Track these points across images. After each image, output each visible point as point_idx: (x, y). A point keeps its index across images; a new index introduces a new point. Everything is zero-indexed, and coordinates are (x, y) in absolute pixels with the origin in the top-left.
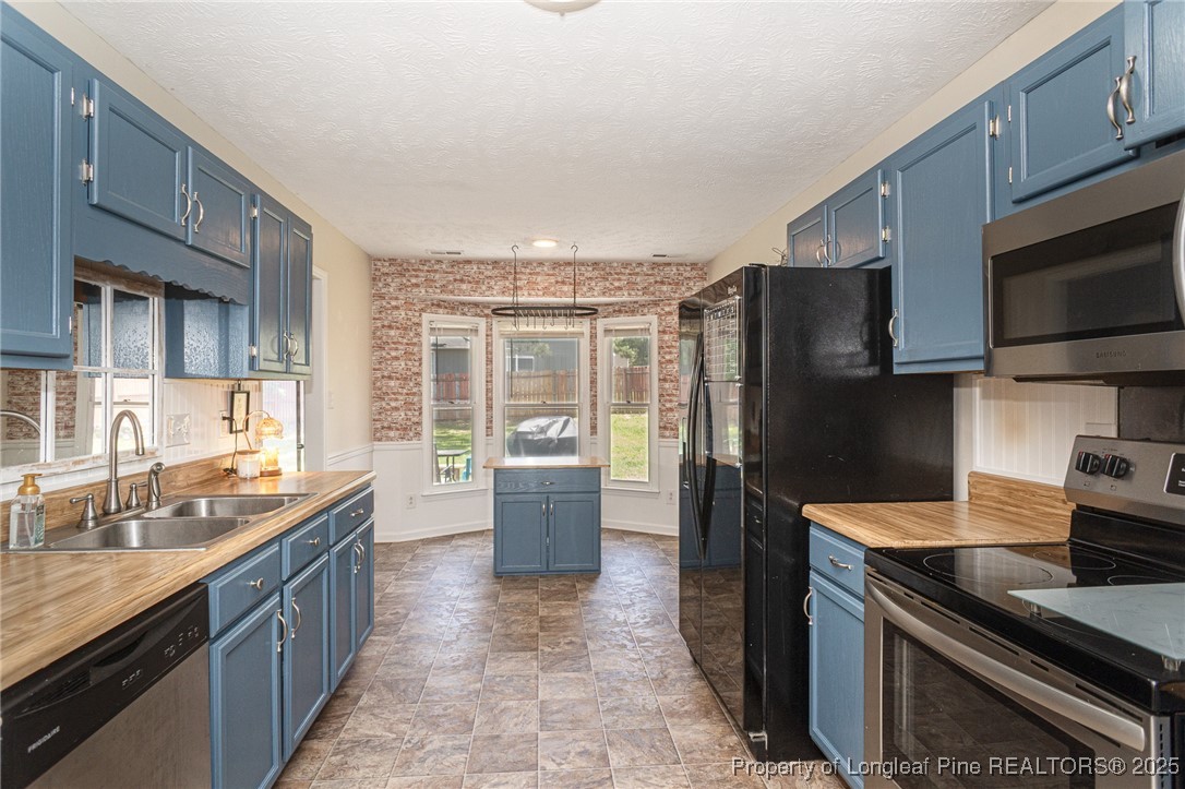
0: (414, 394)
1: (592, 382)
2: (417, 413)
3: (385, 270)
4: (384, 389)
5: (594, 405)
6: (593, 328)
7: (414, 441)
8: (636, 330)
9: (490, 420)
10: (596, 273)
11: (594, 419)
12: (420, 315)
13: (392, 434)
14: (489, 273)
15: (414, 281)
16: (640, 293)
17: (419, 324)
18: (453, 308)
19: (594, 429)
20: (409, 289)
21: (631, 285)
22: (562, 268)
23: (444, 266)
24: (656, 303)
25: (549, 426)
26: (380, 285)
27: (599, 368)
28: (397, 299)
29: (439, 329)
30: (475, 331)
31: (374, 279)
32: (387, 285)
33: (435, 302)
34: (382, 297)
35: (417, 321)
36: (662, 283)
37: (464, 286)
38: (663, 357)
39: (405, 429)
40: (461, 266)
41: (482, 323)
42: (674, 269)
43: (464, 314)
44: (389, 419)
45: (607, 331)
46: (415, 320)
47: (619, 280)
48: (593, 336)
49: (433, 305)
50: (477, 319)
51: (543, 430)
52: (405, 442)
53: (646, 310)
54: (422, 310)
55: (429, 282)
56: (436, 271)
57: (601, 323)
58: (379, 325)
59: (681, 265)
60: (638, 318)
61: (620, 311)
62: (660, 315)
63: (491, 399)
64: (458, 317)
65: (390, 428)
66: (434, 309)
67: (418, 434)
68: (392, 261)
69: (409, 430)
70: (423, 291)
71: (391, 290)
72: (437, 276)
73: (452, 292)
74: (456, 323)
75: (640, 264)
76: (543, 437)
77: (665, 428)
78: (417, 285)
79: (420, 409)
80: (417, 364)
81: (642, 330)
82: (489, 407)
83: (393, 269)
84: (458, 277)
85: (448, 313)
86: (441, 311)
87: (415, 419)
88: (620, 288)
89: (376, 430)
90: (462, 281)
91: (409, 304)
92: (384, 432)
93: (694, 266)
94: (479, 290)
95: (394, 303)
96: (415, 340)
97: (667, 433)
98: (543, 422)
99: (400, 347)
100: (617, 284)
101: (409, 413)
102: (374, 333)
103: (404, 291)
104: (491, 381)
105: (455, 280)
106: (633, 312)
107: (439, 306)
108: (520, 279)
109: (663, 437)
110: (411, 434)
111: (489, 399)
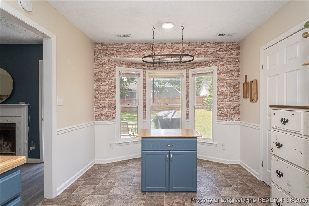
0: (112, 101)
1: (187, 96)
2: (113, 109)
3: (100, 48)
4: (99, 98)
5: (188, 106)
6: (188, 73)
7: (112, 121)
8: (207, 73)
9: (145, 112)
10: (190, 47)
11: (188, 111)
12: (115, 67)
13: (102, 117)
14: (143, 48)
15: (111, 52)
16: (210, 56)
17: (114, 71)
18: (129, 65)
19: (188, 115)
20: (109, 56)
21: (206, 52)
22: (175, 45)
23: (124, 46)
24: (216, 61)
25: (168, 114)
26: (98, 54)
27: (190, 90)
28: (104, 60)
29: (123, 73)
30: (138, 75)
31: (95, 52)
32: (100, 54)
33: (121, 62)
34: (98, 59)
35: (113, 70)
36: (219, 51)
37: (133, 54)
38: (219, 85)
39: (108, 115)
40: (131, 45)
41: (141, 72)
42: (225, 45)
43: (134, 68)
44: (101, 111)
45: (194, 74)
46: (113, 69)
47: (200, 50)
48: (188, 77)
49: (120, 63)
50: (139, 70)
51: (166, 116)
52: (108, 121)
53: (211, 64)
54: (116, 65)
55: (118, 52)
56: (121, 48)
57: (191, 71)
58: (97, 71)
59: (228, 43)
60: (208, 68)
61: (199, 66)
62: (218, 66)
63: (145, 103)
64: (131, 69)
65: (101, 115)
66: (121, 65)
67: (114, 118)
68: (103, 44)
69: (110, 116)
70: (115, 56)
71: (102, 56)
72: (121, 50)
73: (128, 57)
74: (130, 71)
75: (210, 43)
76: (166, 118)
77: (220, 116)
78: (113, 54)
79: (115, 107)
80: (113, 88)
81: (209, 73)
82: (144, 106)
83: (103, 47)
84: (130, 50)
85: (127, 67)
86: (124, 66)
87: (113, 111)
88: (200, 54)
89: (96, 116)
90: (132, 52)
91: (110, 62)
92: (99, 117)
93: (234, 43)
94: (139, 56)
95: (103, 62)
96: (112, 78)
97: (221, 118)
98: (166, 112)
99: (106, 80)
100: (199, 52)
101: (110, 109)
102: (95, 75)
103: (107, 57)
104: (145, 96)
105: (129, 51)
106: (205, 66)
107: (123, 64)
108: (156, 50)
109: (219, 119)
110: (111, 118)
111: (144, 103)
